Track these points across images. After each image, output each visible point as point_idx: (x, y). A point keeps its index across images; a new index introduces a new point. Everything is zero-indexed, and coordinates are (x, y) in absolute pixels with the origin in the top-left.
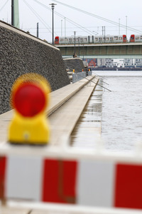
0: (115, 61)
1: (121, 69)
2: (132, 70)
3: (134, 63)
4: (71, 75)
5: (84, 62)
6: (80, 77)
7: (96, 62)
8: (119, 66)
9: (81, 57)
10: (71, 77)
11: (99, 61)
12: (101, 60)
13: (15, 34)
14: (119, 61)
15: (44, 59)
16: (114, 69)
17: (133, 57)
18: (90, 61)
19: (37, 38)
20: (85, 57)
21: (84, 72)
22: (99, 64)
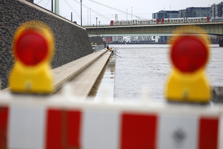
0: (124, 37)
1: (128, 43)
2: (136, 44)
3: (137, 39)
4: (94, 47)
5: (103, 38)
6: (100, 49)
7: (112, 39)
8: (127, 41)
9: (101, 35)
10: (94, 48)
11: (113, 38)
12: (115, 37)
13: (54, 18)
14: (127, 37)
15: (75, 35)
16: (124, 43)
17: (136, 35)
18: (107, 38)
19: (71, 21)
20: (104, 35)
21: (103, 45)
22: (113, 40)
